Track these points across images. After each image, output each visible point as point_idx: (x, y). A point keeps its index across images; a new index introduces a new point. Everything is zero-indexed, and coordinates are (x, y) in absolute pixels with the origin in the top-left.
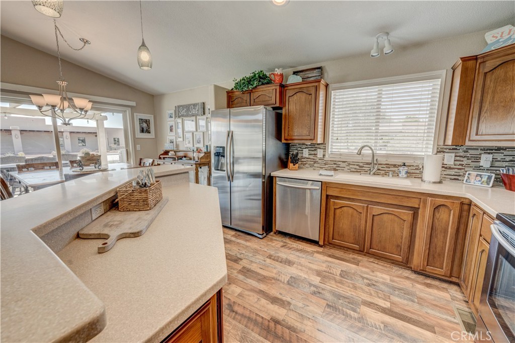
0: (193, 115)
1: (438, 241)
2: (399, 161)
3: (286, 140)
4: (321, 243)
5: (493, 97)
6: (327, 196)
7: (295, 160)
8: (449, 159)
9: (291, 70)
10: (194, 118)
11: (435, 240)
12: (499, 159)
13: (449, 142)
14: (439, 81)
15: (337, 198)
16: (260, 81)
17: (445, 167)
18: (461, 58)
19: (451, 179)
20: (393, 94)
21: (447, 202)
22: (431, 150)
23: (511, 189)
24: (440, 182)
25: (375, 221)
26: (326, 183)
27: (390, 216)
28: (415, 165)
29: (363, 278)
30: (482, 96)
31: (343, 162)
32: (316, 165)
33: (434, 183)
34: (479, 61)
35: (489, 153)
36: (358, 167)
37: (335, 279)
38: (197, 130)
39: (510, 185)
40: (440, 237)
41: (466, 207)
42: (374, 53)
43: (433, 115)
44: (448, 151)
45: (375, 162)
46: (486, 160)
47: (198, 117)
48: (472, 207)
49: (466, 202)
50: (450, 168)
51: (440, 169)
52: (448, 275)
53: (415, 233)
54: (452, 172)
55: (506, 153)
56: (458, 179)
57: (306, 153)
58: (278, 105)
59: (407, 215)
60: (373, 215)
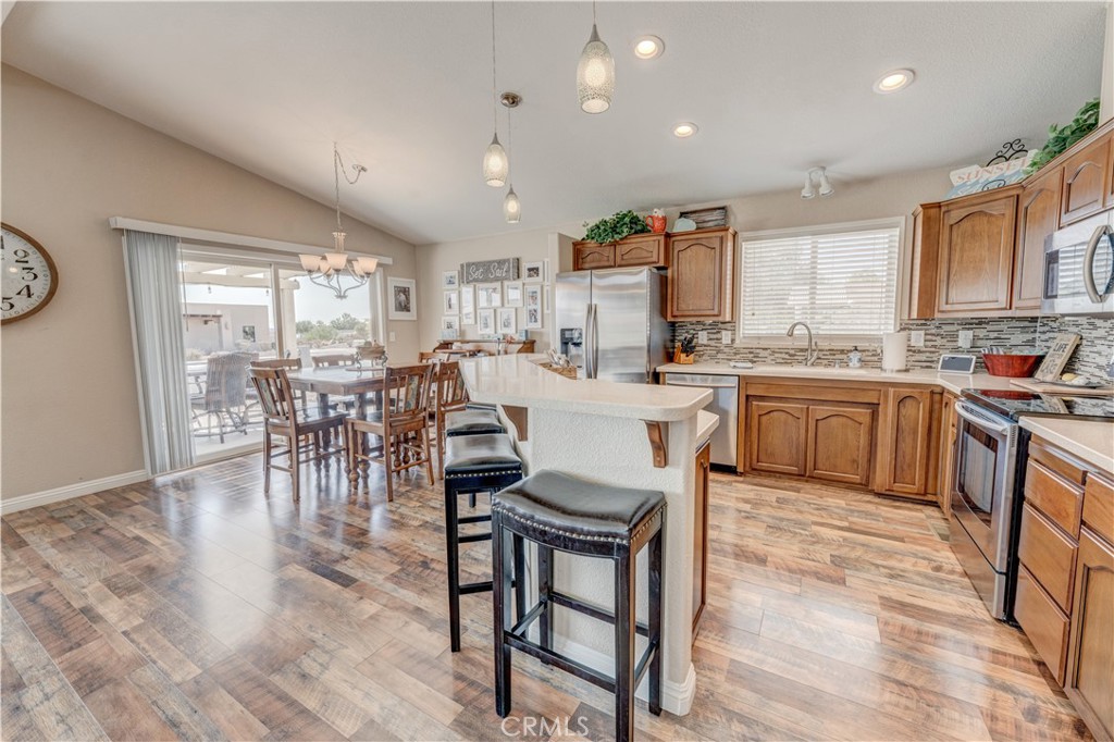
0: (497, 279)
1: (906, 446)
2: (849, 345)
3: (674, 316)
4: (740, 469)
5: (962, 257)
6: (747, 397)
7: (688, 348)
8: (918, 338)
9: (676, 211)
10: (497, 285)
11: (902, 445)
12: (981, 336)
13: (914, 315)
14: (897, 232)
15: (762, 398)
16: (631, 228)
17: (911, 350)
18: (922, 205)
19: (922, 367)
20: (834, 247)
21: (915, 392)
22: (892, 327)
23: (994, 374)
24: (907, 370)
25: (820, 429)
26: (744, 377)
27: (841, 419)
28: (871, 348)
29: (809, 504)
30: (950, 254)
31: (764, 349)
32: (720, 356)
33: (899, 371)
34: (943, 209)
35: (968, 329)
36: (787, 357)
37: (771, 506)
38: (503, 305)
39: (993, 369)
40: (909, 440)
41: (937, 397)
42: (806, 192)
43: (891, 277)
44: (915, 327)
45: (814, 347)
46: (965, 338)
47: (506, 283)
48: (945, 394)
49: (938, 390)
50: (920, 352)
51: (904, 353)
52: (922, 492)
53: (876, 439)
54: (923, 357)
55: (989, 327)
56: (931, 367)
57: (703, 337)
58: (662, 264)
59: (863, 414)
60: (817, 420)
